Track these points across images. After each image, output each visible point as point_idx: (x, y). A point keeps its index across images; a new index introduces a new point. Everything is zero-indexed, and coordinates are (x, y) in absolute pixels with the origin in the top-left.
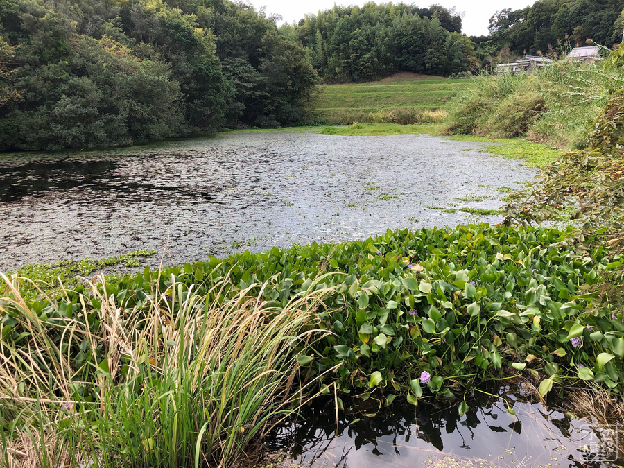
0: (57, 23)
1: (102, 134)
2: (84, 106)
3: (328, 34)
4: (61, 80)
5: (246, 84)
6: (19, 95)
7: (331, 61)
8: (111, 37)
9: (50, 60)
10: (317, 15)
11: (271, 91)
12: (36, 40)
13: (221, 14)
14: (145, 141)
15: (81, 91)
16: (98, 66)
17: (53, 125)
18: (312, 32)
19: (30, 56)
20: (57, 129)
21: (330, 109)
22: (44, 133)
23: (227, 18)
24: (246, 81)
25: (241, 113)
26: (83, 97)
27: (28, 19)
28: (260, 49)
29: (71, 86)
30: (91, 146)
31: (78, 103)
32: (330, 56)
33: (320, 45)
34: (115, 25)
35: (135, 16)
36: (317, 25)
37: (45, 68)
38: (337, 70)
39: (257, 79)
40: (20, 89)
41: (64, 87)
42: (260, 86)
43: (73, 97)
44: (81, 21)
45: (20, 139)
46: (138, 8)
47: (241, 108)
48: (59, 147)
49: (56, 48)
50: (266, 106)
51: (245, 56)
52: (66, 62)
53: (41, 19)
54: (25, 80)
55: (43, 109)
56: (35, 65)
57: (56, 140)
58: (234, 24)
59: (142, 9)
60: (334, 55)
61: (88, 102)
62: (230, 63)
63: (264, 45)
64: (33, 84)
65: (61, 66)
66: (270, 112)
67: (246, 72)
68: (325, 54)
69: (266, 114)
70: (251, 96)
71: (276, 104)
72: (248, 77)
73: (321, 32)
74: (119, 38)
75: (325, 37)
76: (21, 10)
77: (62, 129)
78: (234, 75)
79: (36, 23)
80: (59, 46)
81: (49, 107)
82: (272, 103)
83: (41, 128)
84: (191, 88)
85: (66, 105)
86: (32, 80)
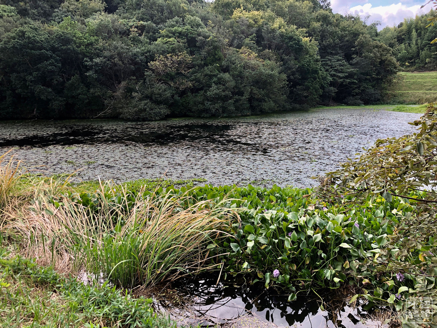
0: (216, 42)
1: (232, 108)
2: (224, 91)
3: (423, 32)
4: (214, 75)
5: (339, 74)
6: (190, 84)
7: (423, 53)
8: (247, 47)
9: (210, 63)
10: (414, 18)
11: (359, 79)
12: (204, 53)
13: (327, 26)
14: (259, 113)
15: (223, 81)
16: (236, 66)
17: (206, 102)
18: (409, 31)
19: (199, 62)
20: (208, 104)
21: (409, 92)
22: (201, 107)
23: (330, 29)
24: (340, 72)
25: (333, 94)
26: (224, 85)
27: (201, 40)
28: (353, 49)
29: (219, 79)
30: (225, 115)
31: (221, 89)
32: (422, 49)
33: (414, 42)
34: (252, 40)
35: (265, 33)
36: (413, 26)
37: (206, 68)
38: (427, 60)
39: (348, 70)
40: (192, 81)
41: (215, 79)
42: (351, 75)
43: (219, 85)
44: (231, 38)
45: (189, 110)
46: (267, 28)
47: (333, 91)
48: (208, 115)
49: (214, 56)
50: (354, 89)
51: (342, 54)
52: (217, 64)
53: (207, 40)
54: (195, 76)
55: (202, 92)
56: (201, 66)
57: (206, 111)
58: (336, 32)
59: (269, 28)
60: (425, 49)
61: (227, 88)
62: (330, 60)
63: (357, 46)
64: (198, 78)
65: (215, 67)
66: (357, 94)
67: (341, 65)
68: (418, 48)
69: (353, 96)
70: (342, 82)
71: (362, 88)
72: (341, 69)
73: (417, 31)
74: (252, 47)
75: (419, 35)
76: (198, 35)
77: (210, 104)
78: (331, 68)
79: (204, 42)
80: (216, 55)
81: (206, 92)
82: (359, 88)
83: (200, 103)
84: (295, 78)
85: (214, 90)
86: (199, 75)
